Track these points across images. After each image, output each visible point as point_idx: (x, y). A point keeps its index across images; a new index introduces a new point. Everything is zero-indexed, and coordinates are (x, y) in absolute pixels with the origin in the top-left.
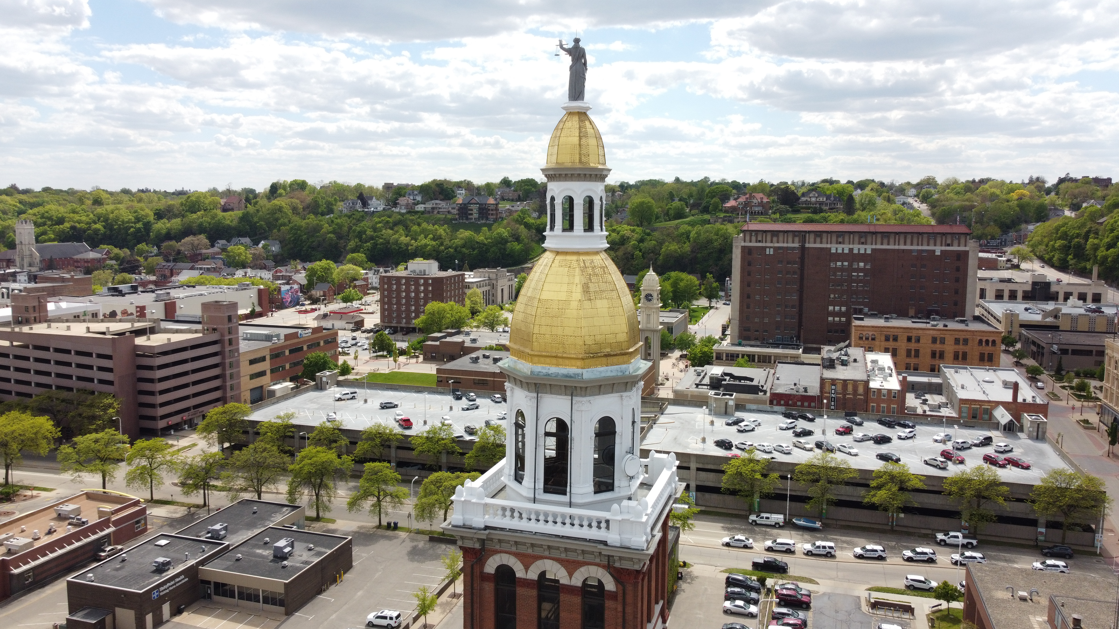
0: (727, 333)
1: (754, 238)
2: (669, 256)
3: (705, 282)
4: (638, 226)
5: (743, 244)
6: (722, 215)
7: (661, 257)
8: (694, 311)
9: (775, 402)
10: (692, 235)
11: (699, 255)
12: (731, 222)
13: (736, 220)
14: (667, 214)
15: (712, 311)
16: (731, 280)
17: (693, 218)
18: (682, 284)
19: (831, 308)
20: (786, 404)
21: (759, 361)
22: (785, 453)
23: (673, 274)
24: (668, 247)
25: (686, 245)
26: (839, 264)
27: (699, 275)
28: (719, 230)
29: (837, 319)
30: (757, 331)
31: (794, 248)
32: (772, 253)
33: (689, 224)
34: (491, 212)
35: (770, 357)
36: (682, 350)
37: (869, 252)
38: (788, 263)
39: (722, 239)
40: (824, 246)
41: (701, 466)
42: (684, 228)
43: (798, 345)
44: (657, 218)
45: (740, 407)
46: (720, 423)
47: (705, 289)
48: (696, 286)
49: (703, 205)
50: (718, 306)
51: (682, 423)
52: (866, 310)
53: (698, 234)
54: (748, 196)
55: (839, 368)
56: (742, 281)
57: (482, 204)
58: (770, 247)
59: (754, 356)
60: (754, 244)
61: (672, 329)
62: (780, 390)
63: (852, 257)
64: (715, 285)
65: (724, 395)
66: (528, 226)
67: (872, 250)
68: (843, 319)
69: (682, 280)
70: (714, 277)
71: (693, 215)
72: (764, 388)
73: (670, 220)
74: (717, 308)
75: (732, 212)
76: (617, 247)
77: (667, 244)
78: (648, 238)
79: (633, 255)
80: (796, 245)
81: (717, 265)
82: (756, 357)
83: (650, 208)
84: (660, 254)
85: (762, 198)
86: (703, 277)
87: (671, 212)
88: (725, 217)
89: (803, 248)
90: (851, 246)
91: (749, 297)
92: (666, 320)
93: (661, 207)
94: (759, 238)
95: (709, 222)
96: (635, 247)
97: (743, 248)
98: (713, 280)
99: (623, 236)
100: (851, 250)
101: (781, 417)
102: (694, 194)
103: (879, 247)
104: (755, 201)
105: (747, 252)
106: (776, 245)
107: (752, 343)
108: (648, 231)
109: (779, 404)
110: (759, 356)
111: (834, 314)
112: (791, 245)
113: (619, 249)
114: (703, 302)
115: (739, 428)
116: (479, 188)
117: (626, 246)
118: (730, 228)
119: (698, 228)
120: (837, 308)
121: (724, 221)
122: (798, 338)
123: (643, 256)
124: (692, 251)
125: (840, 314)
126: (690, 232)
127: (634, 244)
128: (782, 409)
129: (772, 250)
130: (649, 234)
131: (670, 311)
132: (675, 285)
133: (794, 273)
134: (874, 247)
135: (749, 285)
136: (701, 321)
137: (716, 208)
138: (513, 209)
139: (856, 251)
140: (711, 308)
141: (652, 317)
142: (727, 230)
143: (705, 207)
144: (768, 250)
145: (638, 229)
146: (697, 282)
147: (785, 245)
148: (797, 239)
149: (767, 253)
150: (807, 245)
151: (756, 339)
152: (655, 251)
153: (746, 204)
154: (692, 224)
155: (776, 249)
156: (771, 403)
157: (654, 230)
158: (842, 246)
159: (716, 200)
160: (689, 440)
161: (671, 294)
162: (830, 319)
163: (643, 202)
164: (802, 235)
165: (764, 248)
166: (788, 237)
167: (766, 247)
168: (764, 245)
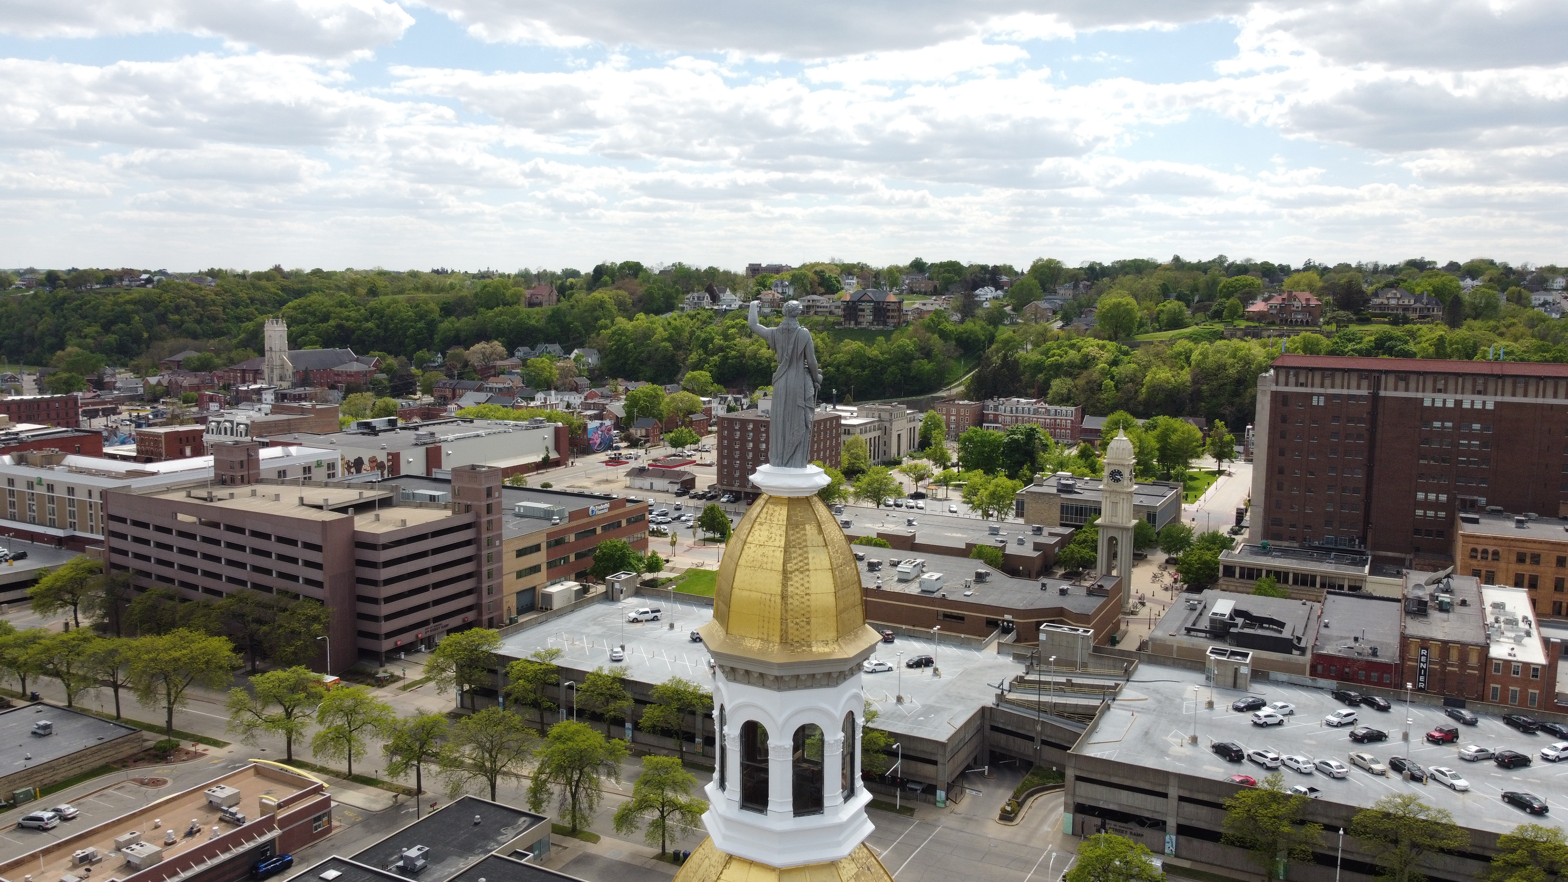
0: (1243, 524)
1: (1292, 380)
2: (1155, 389)
3: (1211, 433)
4: (1110, 339)
5: (1274, 388)
6: (1243, 324)
7: (1144, 390)
8: (1192, 478)
9: (1318, 670)
10: (1195, 356)
11: (1205, 387)
12: (1256, 335)
13: (1265, 333)
14: (1157, 319)
15: (1222, 479)
16: (1253, 429)
17: (1197, 328)
18: (1174, 437)
19: (1421, 495)
20: (1342, 677)
22: (1334, 778)
23: (1162, 420)
24: (1155, 373)
25: (1184, 372)
26: (1437, 424)
27: (1203, 420)
28: (1237, 350)
29: (1431, 513)
30: (1293, 526)
31: (1358, 398)
32: (1322, 404)
33: (1189, 337)
34: (891, 314)
35: (1314, 579)
36: (1169, 552)
37: (1490, 406)
38: (1350, 420)
39: (1241, 363)
40: (1411, 394)
41: (1188, 794)
42: (1183, 345)
43: (1362, 553)
44: (1141, 325)
45: (1259, 675)
46: (1224, 704)
47: (1212, 444)
48: (1197, 441)
49: (1214, 308)
50: (1232, 470)
51: (1159, 702)
52: (1483, 500)
53: (1204, 355)
54: (1285, 296)
55: (1435, 616)
56: (1271, 446)
57: (878, 303)
58: (1319, 395)
59: (1286, 575)
60: (1293, 389)
61: (1155, 515)
62: (1330, 649)
63: (1459, 414)
64: (1228, 437)
65: (1233, 653)
66: (944, 335)
67: (1496, 403)
68: (1441, 514)
69: (1175, 431)
70: (1226, 425)
71: (1197, 324)
72: (1303, 644)
73: (1160, 330)
74: (1230, 475)
75: (1259, 321)
76: (1076, 371)
77: (1154, 369)
78: (1126, 359)
79: (1100, 385)
80: (1364, 392)
81: (1232, 404)
82: (1291, 577)
83: (1129, 312)
84: (1143, 385)
85: (1308, 300)
86: (1210, 422)
87: (1163, 317)
88: (1248, 327)
89: (1375, 398)
90: (1459, 397)
91: (1281, 471)
92: (1147, 501)
93: (1148, 309)
94: (1302, 380)
95: (1221, 336)
96: (1104, 373)
97: (1275, 395)
98: (1225, 430)
99: (1086, 356)
100: (1458, 403)
102: (1201, 286)
103: (1508, 399)
104: (1296, 304)
105: (1280, 400)
106: (1330, 391)
107: (1285, 544)
108: (1125, 348)
109: (1325, 674)
110: (1295, 577)
111: (1426, 505)
112: (1354, 392)
113: (1079, 374)
114: (1208, 463)
115: (1255, 719)
116: (877, 274)
117: (1090, 371)
118: (1255, 349)
119: (1205, 345)
120: (1432, 495)
121: (1246, 335)
122: (1363, 540)
123: (1116, 386)
124: (1195, 381)
125: (1436, 506)
126: (1191, 351)
127: (1103, 369)
128: (1332, 684)
129: (1322, 398)
130: (1126, 353)
131: (1154, 484)
132: (1163, 438)
133: (1359, 437)
134: (1499, 399)
135: (1282, 453)
136: (1202, 498)
137: (1234, 314)
138: (924, 308)
139: (1467, 405)
140: (1220, 473)
141: (1120, 506)
142: (1249, 349)
143: (1216, 312)
144: (1315, 398)
145: (1111, 345)
146: (1200, 434)
147: (1345, 392)
148: (1365, 383)
149: (1315, 403)
150: (1383, 393)
151: (1292, 538)
152: (1135, 380)
153: (1282, 309)
154: (1195, 339)
155: (1328, 397)
156: (1312, 670)
157: (1135, 346)
158: (1443, 396)
159: (1234, 300)
160: (1169, 739)
161: (1157, 453)
162: (1420, 512)
163: (1120, 303)
164: (1373, 377)
165: (1309, 396)
166: (1349, 379)
167: (1313, 394)
168: (1308, 390)
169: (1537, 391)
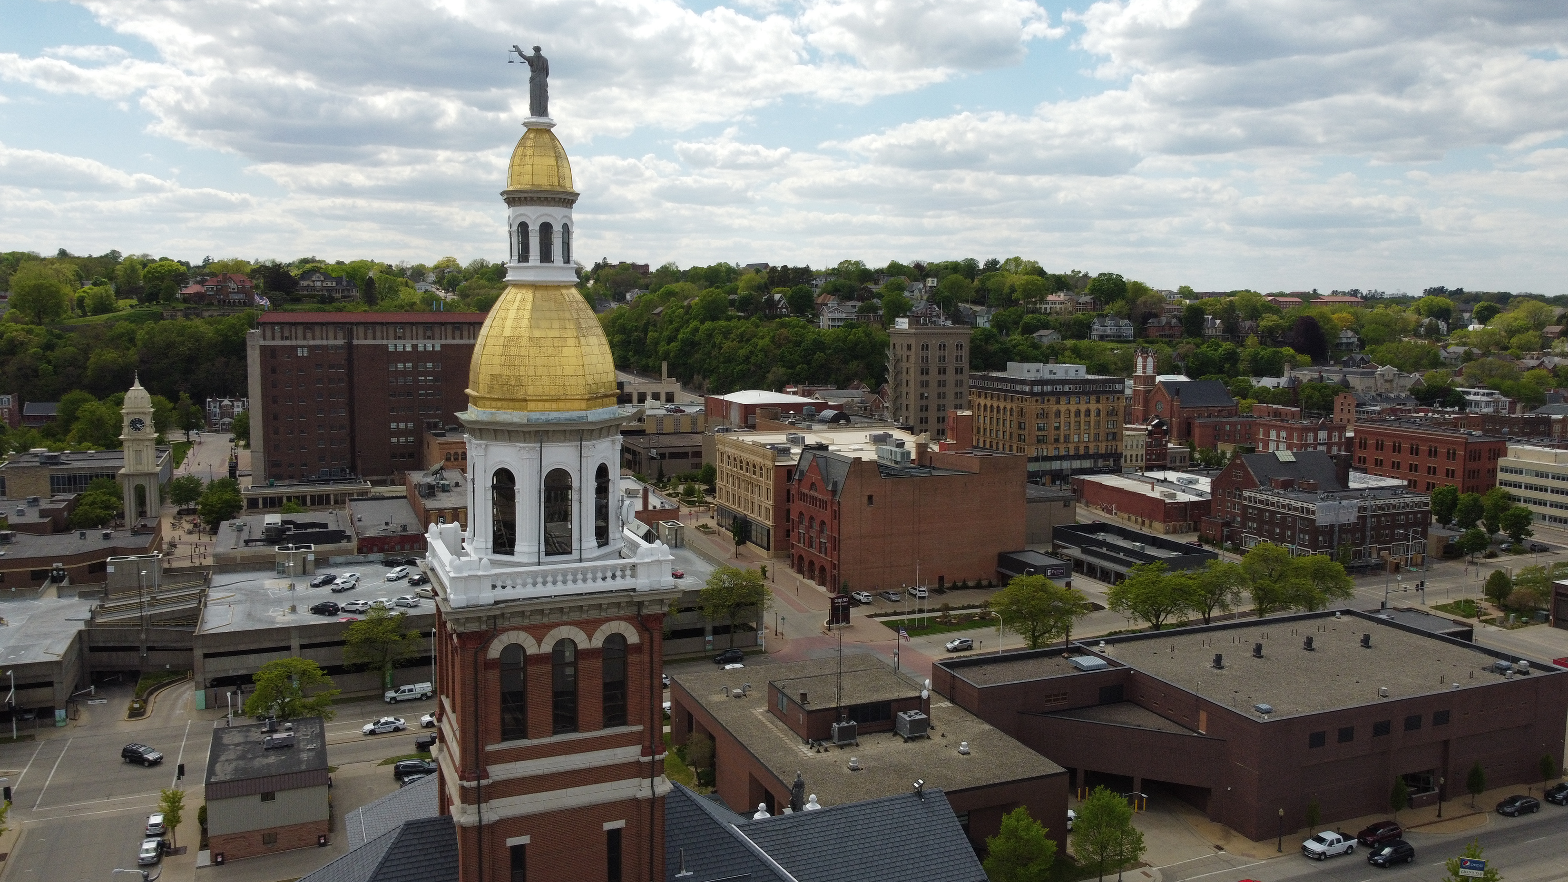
1: (278, 334)
3: (178, 405)
4: (35, 324)
5: (262, 343)
6: (182, 306)
9: (365, 550)
10: (139, 336)
12: (198, 315)
17: (132, 310)
19: (393, 426)
20: (381, 550)
21: (313, 503)
22: (411, 607)
24: (100, 355)
26: (400, 365)
29: (402, 439)
30: (292, 465)
31: (336, 347)
32: (306, 354)
33: (128, 319)
35: (328, 496)
36: (179, 504)
37: (438, 348)
38: (331, 367)
40: (378, 342)
41: (306, 641)
44: (66, 311)
45: (322, 561)
46: (303, 587)
49: (147, 290)
51: (247, 595)
52: (441, 424)
54: (220, 278)
55: (441, 495)
56: (264, 396)
58: (303, 347)
59: (303, 497)
60: (278, 342)
62: (370, 533)
63: (416, 356)
64: (194, 409)
65: (297, 548)
67: (442, 345)
68: (411, 439)
70: (190, 398)
72: (347, 534)
75: (196, 302)
77: (97, 350)
78: (60, 342)
80: (340, 342)
82: (309, 498)
86: (175, 397)
87: (88, 302)
88: (187, 308)
89: (350, 346)
90: (415, 342)
91: (277, 420)
94: (287, 334)
95: (161, 317)
96: (39, 358)
97: (263, 349)
98: (189, 402)
100: (414, 347)
101: (380, 568)
103: (450, 341)
104: (232, 285)
105: (268, 353)
106: (312, 343)
107: (287, 482)
109: (371, 551)
110: (312, 497)
111: (399, 433)
112: (332, 342)
113: (6, 360)
114: (179, 435)
115: (334, 587)
117: (19, 356)
118: (203, 327)
120: (402, 425)
121: (188, 314)
122: (354, 469)
124: (143, 358)
125: (406, 433)
126: (132, 332)
128: (381, 556)
129: (305, 350)
130: (59, 337)
133: (340, 380)
134: (444, 342)
135: (275, 401)
137: (171, 296)
139: (421, 348)
141: (144, 454)
143: (151, 294)
144: (299, 350)
145: (39, 329)
146: (169, 405)
147: (325, 342)
148: (340, 334)
149: (300, 354)
150: (355, 342)
151: (292, 477)
154: (134, 320)
155: (310, 348)
156: (360, 551)
157: (67, 330)
158: (403, 342)
159: (169, 282)
160: (270, 614)
162: (394, 440)
163: (42, 285)
164: (348, 328)
165: (294, 348)
166: (327, 332)
167: (296, 347)
168: (294, 343)
169: (469, 334)
